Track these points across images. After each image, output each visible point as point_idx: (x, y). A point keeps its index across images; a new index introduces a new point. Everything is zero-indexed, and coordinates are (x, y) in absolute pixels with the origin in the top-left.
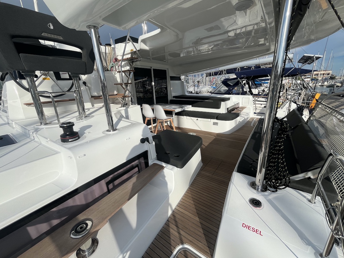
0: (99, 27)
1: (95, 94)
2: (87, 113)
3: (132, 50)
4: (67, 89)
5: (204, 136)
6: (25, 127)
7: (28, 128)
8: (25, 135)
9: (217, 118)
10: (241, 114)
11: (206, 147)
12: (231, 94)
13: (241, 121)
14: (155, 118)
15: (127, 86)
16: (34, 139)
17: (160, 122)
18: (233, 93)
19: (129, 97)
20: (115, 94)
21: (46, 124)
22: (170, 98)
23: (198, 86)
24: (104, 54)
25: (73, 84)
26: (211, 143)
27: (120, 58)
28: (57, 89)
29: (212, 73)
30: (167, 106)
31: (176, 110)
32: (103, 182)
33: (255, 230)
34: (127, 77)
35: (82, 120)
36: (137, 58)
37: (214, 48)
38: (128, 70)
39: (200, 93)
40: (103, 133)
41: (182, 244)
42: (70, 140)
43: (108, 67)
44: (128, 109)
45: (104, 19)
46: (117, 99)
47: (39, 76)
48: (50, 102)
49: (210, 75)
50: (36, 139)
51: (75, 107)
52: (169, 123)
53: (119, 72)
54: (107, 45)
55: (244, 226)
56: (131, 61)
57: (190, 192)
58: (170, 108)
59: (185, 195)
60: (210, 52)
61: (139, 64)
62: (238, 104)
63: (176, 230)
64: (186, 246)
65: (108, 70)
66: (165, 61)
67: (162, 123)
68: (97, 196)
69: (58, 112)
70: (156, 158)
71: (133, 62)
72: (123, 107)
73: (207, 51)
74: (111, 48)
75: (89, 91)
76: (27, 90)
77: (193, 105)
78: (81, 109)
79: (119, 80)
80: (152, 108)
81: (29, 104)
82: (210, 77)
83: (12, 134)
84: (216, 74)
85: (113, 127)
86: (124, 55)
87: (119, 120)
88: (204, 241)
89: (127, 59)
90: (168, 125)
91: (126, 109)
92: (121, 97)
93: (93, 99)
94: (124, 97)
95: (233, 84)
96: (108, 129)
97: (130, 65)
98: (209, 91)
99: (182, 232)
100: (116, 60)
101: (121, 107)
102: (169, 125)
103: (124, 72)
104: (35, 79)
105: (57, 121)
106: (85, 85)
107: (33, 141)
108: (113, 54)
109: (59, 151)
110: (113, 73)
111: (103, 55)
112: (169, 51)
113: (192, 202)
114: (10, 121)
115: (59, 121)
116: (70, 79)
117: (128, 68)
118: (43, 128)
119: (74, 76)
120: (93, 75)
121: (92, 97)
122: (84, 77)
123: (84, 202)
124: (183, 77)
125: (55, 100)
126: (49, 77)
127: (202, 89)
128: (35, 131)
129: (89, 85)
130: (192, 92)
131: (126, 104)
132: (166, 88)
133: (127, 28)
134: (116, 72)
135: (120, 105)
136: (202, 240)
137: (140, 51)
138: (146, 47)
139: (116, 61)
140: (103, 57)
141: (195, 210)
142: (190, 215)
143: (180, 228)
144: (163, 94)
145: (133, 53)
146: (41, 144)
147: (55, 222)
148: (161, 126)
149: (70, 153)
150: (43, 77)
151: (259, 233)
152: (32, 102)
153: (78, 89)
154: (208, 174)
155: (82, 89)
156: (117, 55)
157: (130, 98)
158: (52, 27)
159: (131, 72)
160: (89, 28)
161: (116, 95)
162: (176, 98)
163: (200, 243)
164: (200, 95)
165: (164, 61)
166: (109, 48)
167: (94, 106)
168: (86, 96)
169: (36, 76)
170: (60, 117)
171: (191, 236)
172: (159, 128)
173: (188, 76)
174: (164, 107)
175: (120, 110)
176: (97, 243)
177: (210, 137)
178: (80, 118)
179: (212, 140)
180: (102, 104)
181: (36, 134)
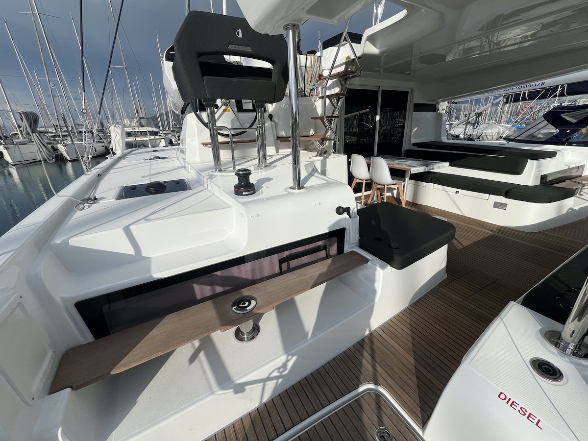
0: (300, 25)
1: (283, 134)
2: (268, 161)
3: (348, 57)
4: (249, 125)
5: (467, 226)
6: (199, 172)
7: (203, 174)
8: (199, 182)
9: (507, 195)
10: (582, 193)
11: (465, 248)
12: (563, 144)
13: (577, 208)
14: (371, 180)
15: (330, 121)
16: (208, 188)
17: (378, 189)
18: (570, 141)
19: (331, 140)
20: (311, 134)
21: (221, 171)
22: (406, 146)
23: (475, 124)
24: (303, 69)
25: (256, 118)
26: (478, 242)
27: (326, 73)
28: (237, 125)
29: (524, 94)
30: (397, 161)
31: (412, 169)
32: (276, 258)
33: (527, 414)
34: (333, 105)
35: (261, 171)
36: (354, 72)
37: (542, 33)
38: (337, 94)
39: (479, 138)
40: (285, 190)
41: (376, 383)
42: (244, 193)
43: (306, 91)
44: (327, 160)
45: (309, 12)
46: (313, 143)
47: (219, 106)
48: (227, 143)
49: (516, 98)
50: (210, 188)
51: (254, 152)
52: (395, 192)
53: (322, 98)
54: (310, 52)
55: (502, 396)
56: (343, 77)
57: (408, 315)
58: (402, 165)
59: (398, 317)
60: (526, 44)
61: (357, 83)
62: (580, 169)
63: (370, 361)
64: (381, 390)
65: (305, 96)
66: (410, 74)
67: (381, 190)
68: (266, 275)
69: (235, 157)
70: (358, 244)
71: (346, 80)
72: (320, 155)
73: (518, 41)
74: (314, 58)
75: (275, 129)
76: (206, 125)
77: (455, 162)
78: (261, 155)
79: (320, 111)
80: (368, 161)
81: (205, 144)
82: (517, 104)
83: (187, 179)
84: (532, 96)
85: (299, 184)
86: (332, 68)
87: (311, 175)
88: (414, 395)
89: (338, 75)
90: (393, 197)
91: (324, 159)
92: (319, 139)
93: (279, 141)
94: (323, 140)
95: (578, 119)
96: (292, 185)
97: (342, 84)
98: (504, 136)
99: (378, 368)
100: (320, 77)
101: (316, 156)
102: (395, 197)
103: (329, 97)
104: (216, 110)
105: (232, 169)
106: (271, 120)
107: (206, 190)
108: (317, 67)
109: (231, 204)
110: (313, 100)
111: (302, 72)
112: (421, 53)
113: (409, 332)
114: (186, 163)
115: (234, 168)
116: (254, 110)
117: (337, 90)
118: (217, 176)
119: (259, 107)
120: (283, 103)
121: (278, 138)
122: (271, 107)
123: (249, 277)
124: (443, 106)
125: (233, 140)
126: (229, 108)
127: (485, 131)
128: (209, 178)
129: (276, 120)
130: (458, 136)
131: (325, 152)
132: (403, 127)
133: (346, 17)
134: (318, 98)
135: (315, 154)
136: (412, 392)
137: (361, 59)
138: (373, 50)
139: (320, 79)
140: (302, 73)
141: (411, 346)
142: (398, 348)
143: (377, 360)
144: (395, 139)
145: (349, 63)
146: (214, 194)
147: (219, 289)
148: (379, 197)
149: (242, 209)
150: (224, 107)
151: (535, 422)
152: (210, 141)
153: (262, 125)
154: (453, 296)
155: (266, 125)
156: (323, 68)
157: (333, 141)
158: (240, 36)
159: (341, 96)
160: (286, 29)
161: (312, 136)
162: (418, 147)
163: (407, 396)
164: (476, 142)
165: (407, 74)
166: (312, 57)
167: (279, 152)
168: (270, 137)
169: (217, 107)
170: (236, 164)
171: (394, 380)
172: (375, 198)
173: (456, 103)
174: (390, 162)
175: (314, 161)
176: (259, 330)
177: (480, 231)
178: (259, 167)
179: (482, 237)
180: (289, 151)
181: (210, 181)
